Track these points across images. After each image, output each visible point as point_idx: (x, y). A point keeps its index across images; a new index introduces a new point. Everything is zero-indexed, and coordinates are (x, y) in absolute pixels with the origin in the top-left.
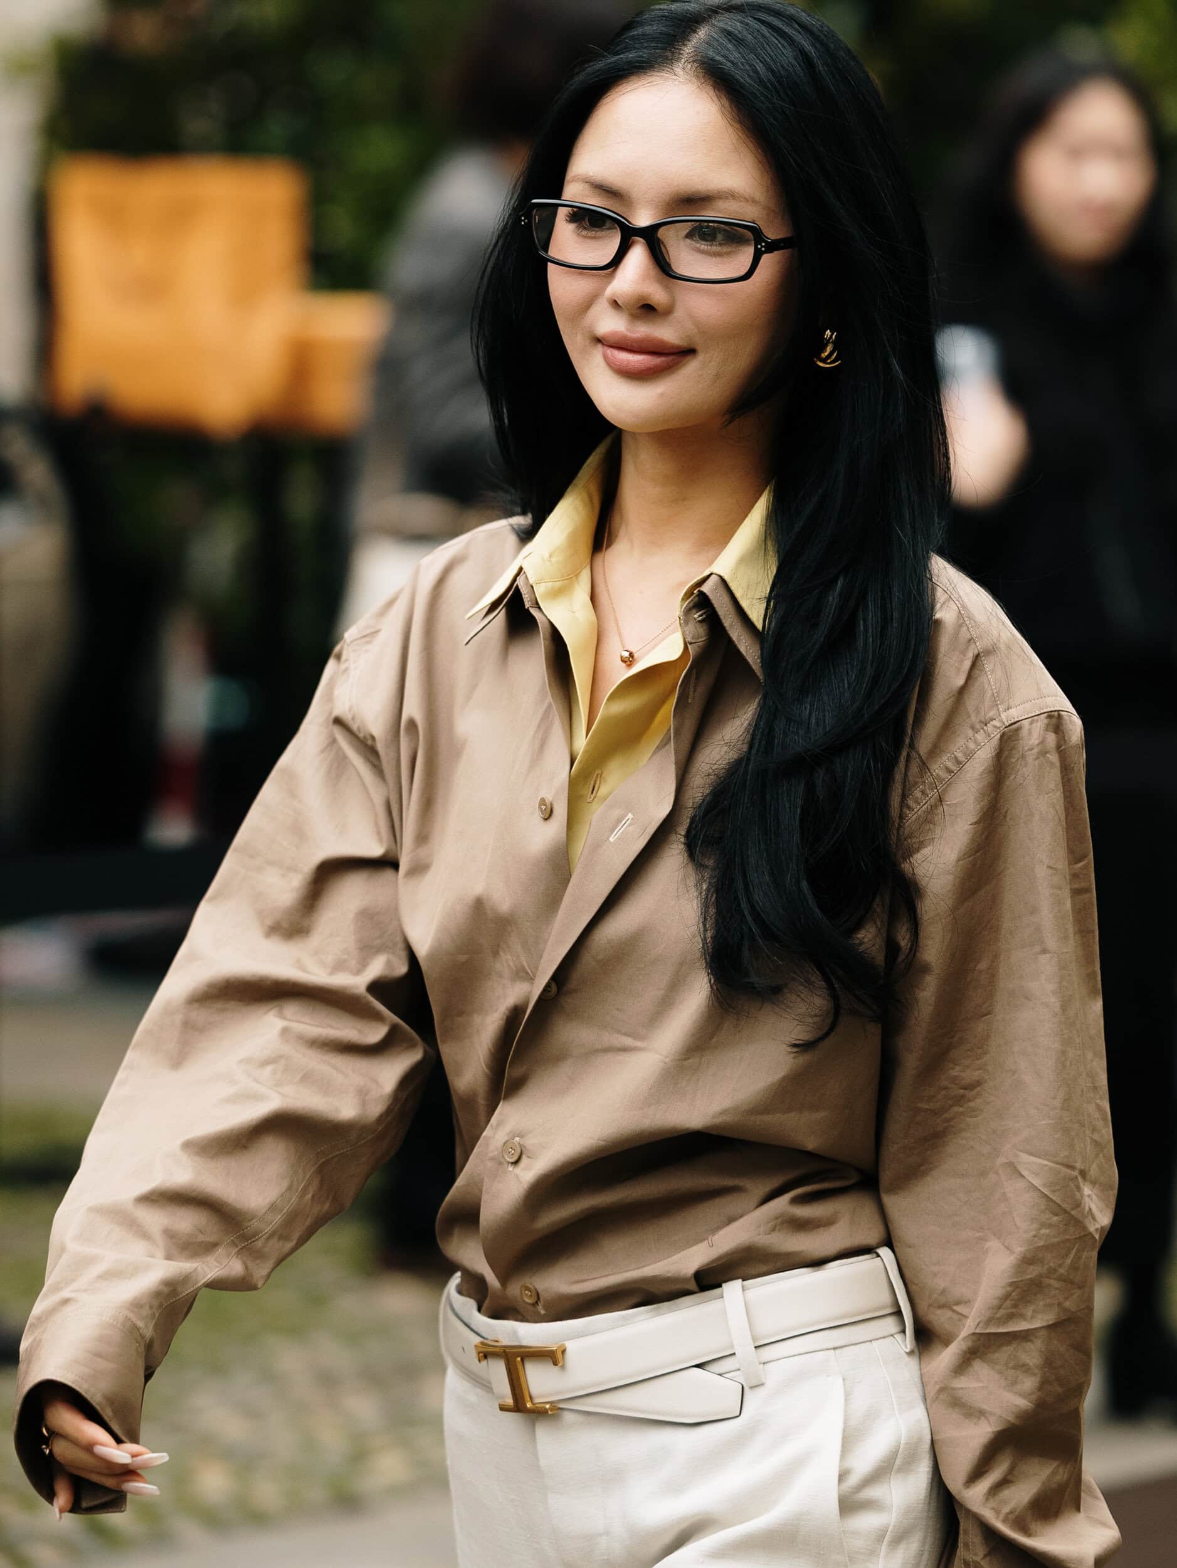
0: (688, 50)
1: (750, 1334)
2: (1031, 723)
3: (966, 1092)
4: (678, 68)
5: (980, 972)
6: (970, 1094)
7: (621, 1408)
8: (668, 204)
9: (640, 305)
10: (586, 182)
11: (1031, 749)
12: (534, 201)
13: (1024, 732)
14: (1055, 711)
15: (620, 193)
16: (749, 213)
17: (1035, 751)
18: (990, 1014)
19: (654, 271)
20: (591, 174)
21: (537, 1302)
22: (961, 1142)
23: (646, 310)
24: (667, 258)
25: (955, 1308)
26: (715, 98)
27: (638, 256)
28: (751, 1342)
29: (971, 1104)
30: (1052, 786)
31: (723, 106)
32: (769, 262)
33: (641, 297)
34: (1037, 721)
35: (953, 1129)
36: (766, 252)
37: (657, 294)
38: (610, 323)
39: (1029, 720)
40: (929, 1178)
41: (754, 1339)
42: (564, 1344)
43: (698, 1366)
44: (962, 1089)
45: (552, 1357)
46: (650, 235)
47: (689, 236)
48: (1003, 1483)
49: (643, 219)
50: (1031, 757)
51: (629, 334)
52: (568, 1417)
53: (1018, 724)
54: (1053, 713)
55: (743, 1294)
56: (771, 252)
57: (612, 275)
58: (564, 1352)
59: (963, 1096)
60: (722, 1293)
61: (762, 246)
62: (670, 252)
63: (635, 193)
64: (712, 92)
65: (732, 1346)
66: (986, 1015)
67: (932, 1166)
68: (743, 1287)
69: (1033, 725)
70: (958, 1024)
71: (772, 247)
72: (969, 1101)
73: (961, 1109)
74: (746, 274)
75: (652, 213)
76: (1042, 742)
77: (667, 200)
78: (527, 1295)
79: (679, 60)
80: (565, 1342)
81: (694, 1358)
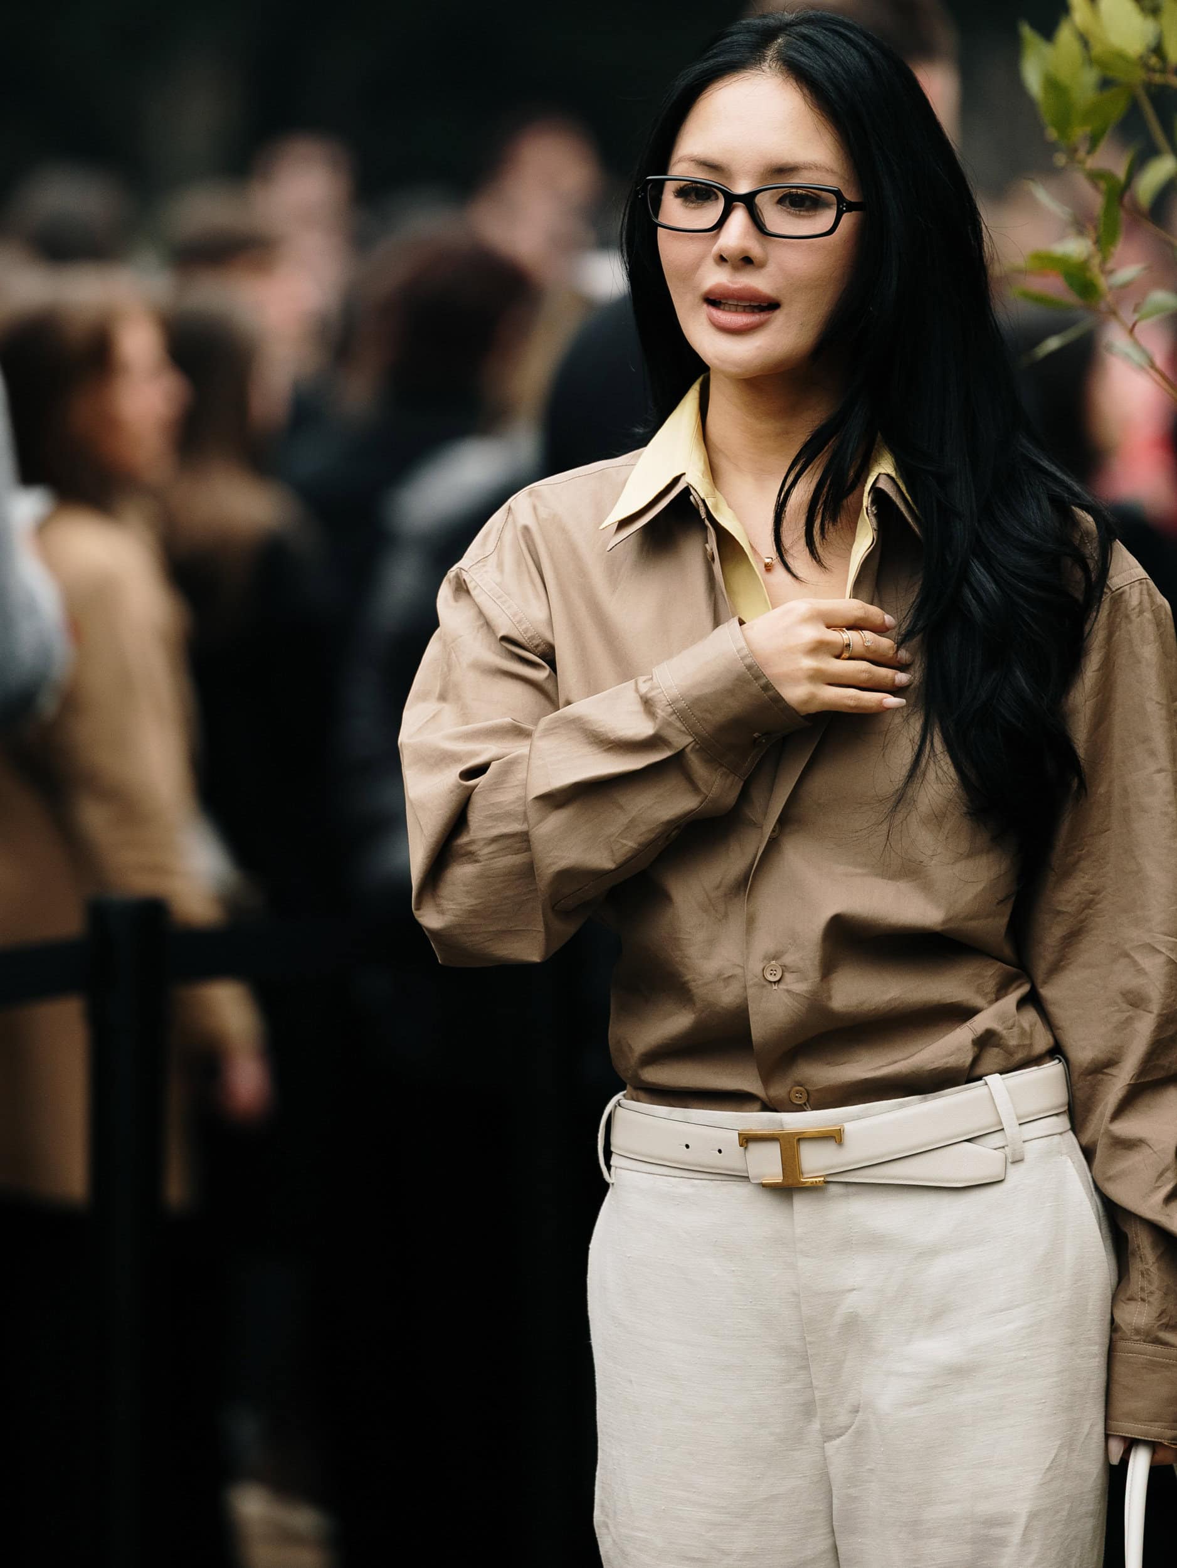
0: (770, 53)
1: (1014, 1115)
2: (1130, 589)
3: (1095, 896)
4: (765, 66)
5: (1101, 795)
6: (1097, 898)
8: (762, 174)
9: (741, 257)
10: (692, 161)
11: (1134, 609)
12: (648, 178)
13: (1126, 596)
14: (1144, 579)
15: (721, 167)
16: (831, 181)
17: (1137, 610)
18: (1108, 830)
19: (753, 230)
20: (696, 154)
22: (1093, 939)
23: (746, 261)
24: (762, 218)
25: (1105, 1071)
26: (798, 89)
27: (739, 218)
28: (1016, 1118)
29: (1099, 906)
30: (1152, 638)
31: (804, 95)
32: (847, 219)
33: (744, 250)
34: (1134, 587)
35: (1086, 929)
36: (846, 211)
37: (755, 248)
38: (716, 278)
39: (1129, 586)
40: (1067, 972)
42: (842, 1127)
43: (968, 1141)
44: (1092, 894)
46: (749, 201)
47: (780, 201)
49: (742, 188)
50: (1135, 615)
51: (730, 285)
52: (833, 1188)
53: (1122, 589)
54: (1143, 580)
55: (1005, 1084)
56: (851, 211)
57: (717, 236)
58: (843, 1131)
59: (1092, 901)
61: (843, 206)
62: (763, 214)
63: (735, 167)
64: (795, 84)
66: (1106, 831)
67: (1069, 961)
69: (1132, 590)
70: (1086, 839)
71: (851, 207)
72: (1097, 904)
73: (1091, 911)
74: (830, 230)
75: (750, 181)
76: (1141, 603)
77: (762, 171)
78: (796, 1097)
79: (765, 60)
80: (844, 1124)
81: (965, 1135)
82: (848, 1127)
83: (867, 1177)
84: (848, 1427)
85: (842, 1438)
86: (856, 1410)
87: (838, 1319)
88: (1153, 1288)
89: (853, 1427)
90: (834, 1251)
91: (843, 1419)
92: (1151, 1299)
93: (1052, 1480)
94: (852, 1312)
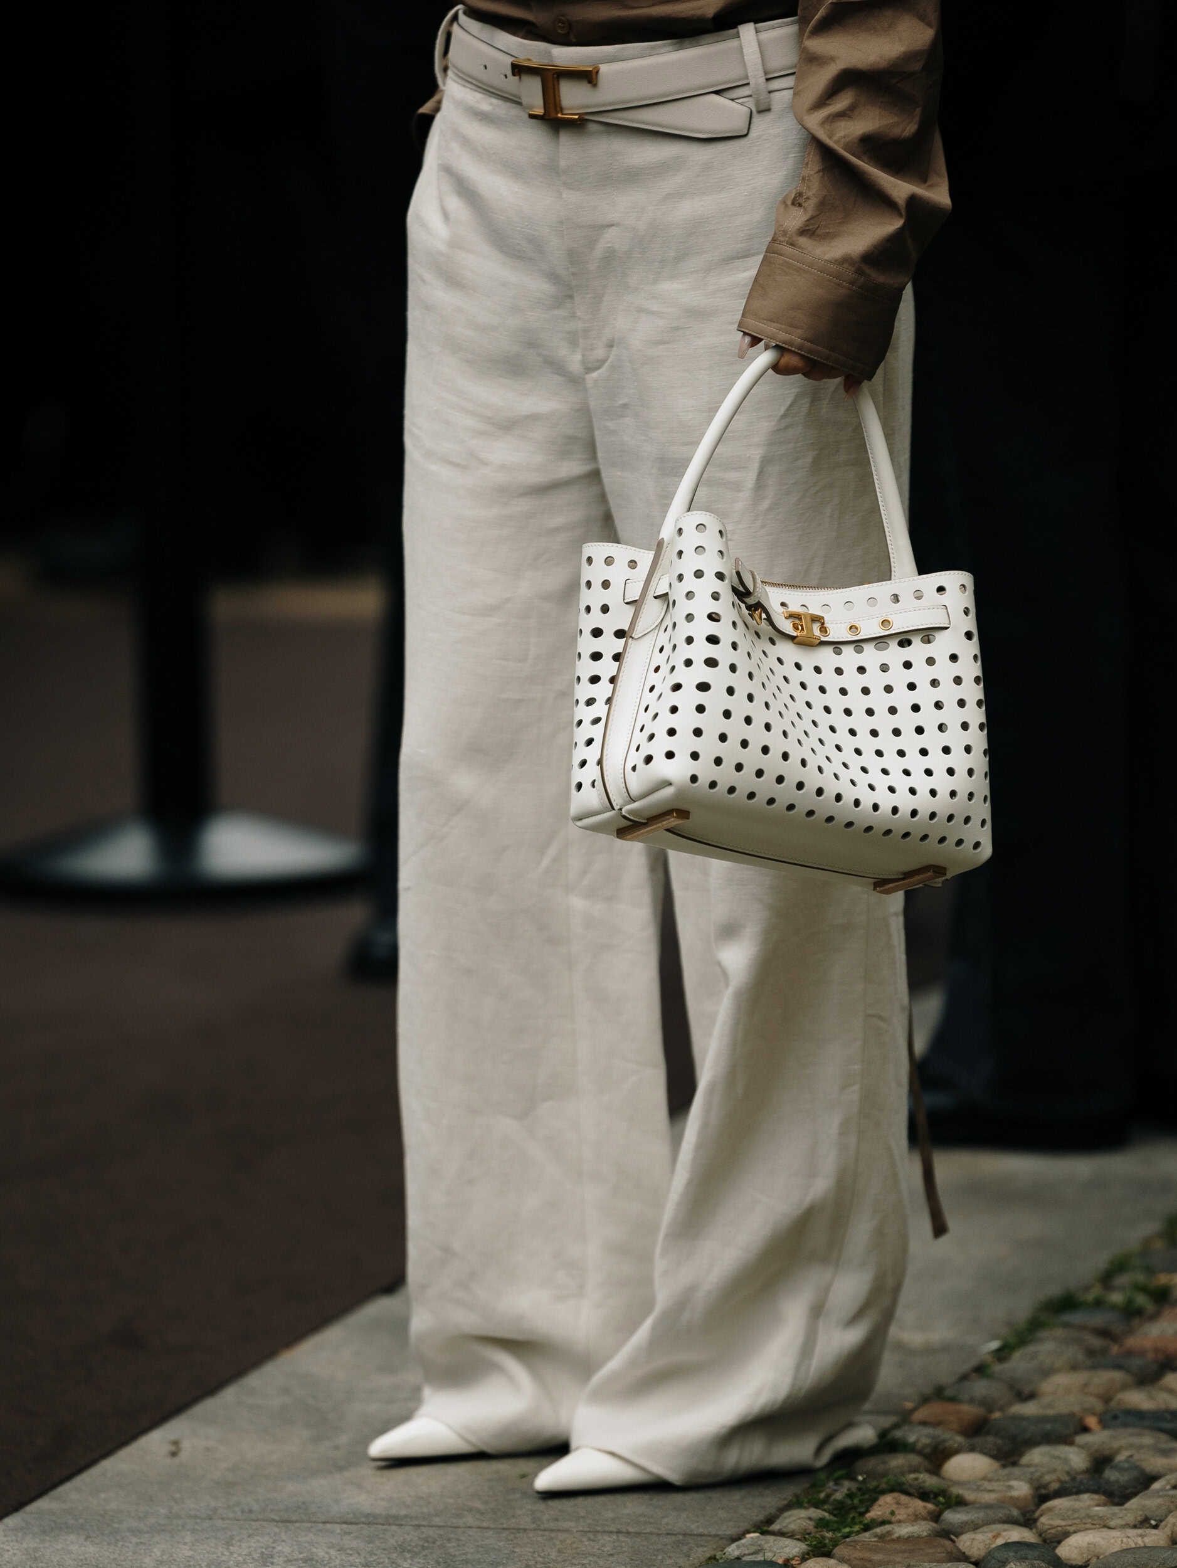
1: (762, 67)
7: (643, 123)
21: (568, 33)
28: (763, 75)
41: (766, 73)
42: (599, 66)
43: (717, 92)
45: (588, 77)
48: (841, 115)
52: (593, 127)
55: (757, 36)
58: (597, 72)
60: (738, 33)
65: (747, 77)
68: (756, 28)
78: (560, 26)
80: (600, 65)
81: (713, 86)
82: (604, 68)
83: (620, 119)
84: (604, 361)
85: (600, 371)
86: (610, 345)
87: (598, 252)
88: (810, 194)
89: (609, 361)
90: (595, 186)
91: (600, 353)
92: (806, 204)
93: (787, 427)
94: (610, 247)
